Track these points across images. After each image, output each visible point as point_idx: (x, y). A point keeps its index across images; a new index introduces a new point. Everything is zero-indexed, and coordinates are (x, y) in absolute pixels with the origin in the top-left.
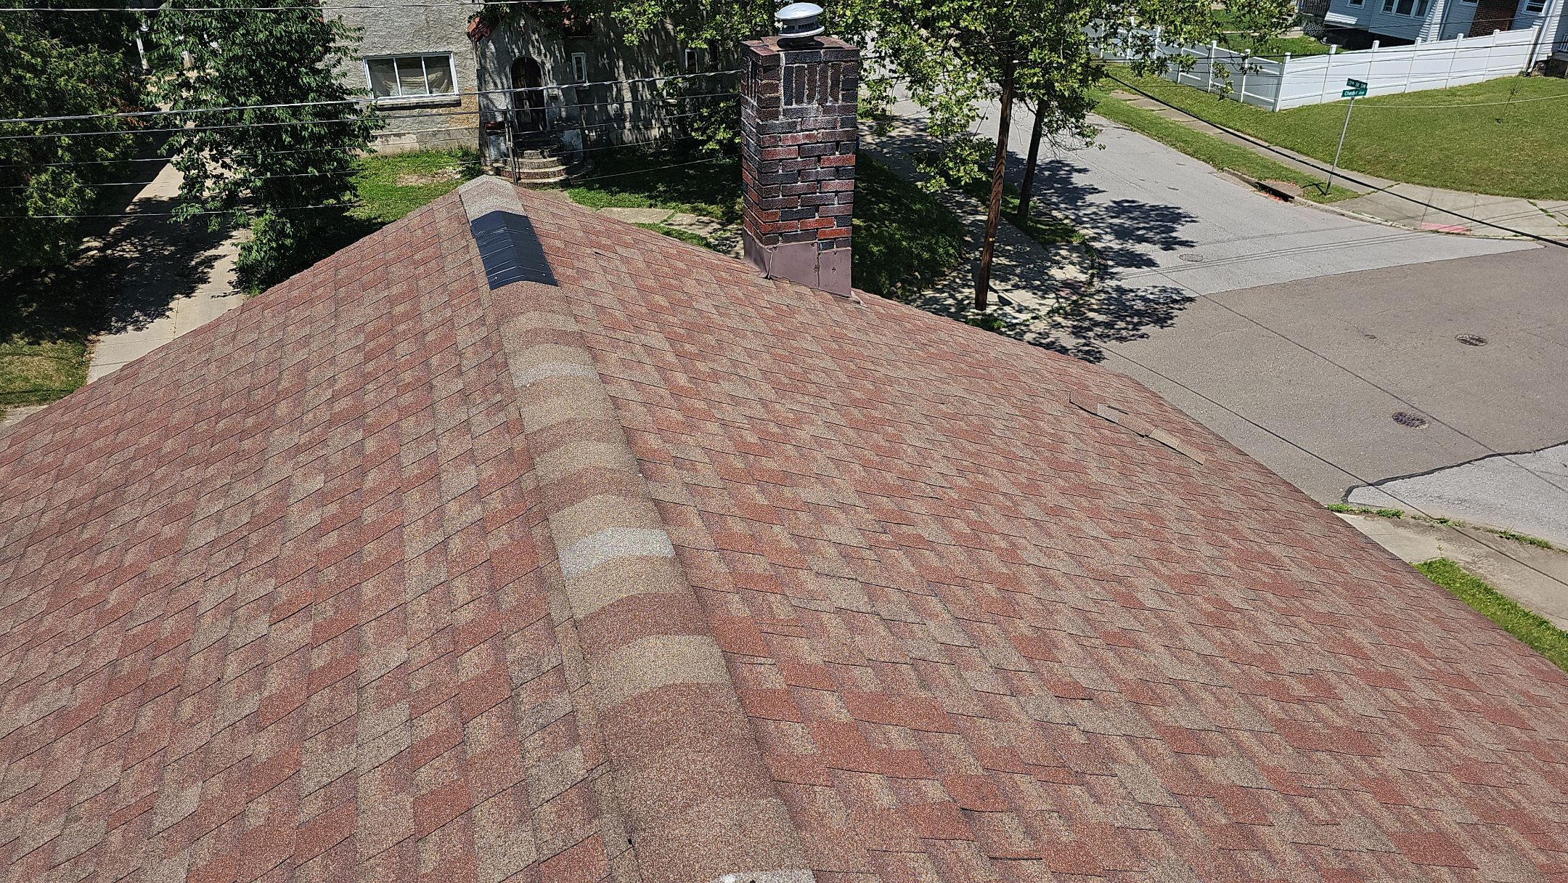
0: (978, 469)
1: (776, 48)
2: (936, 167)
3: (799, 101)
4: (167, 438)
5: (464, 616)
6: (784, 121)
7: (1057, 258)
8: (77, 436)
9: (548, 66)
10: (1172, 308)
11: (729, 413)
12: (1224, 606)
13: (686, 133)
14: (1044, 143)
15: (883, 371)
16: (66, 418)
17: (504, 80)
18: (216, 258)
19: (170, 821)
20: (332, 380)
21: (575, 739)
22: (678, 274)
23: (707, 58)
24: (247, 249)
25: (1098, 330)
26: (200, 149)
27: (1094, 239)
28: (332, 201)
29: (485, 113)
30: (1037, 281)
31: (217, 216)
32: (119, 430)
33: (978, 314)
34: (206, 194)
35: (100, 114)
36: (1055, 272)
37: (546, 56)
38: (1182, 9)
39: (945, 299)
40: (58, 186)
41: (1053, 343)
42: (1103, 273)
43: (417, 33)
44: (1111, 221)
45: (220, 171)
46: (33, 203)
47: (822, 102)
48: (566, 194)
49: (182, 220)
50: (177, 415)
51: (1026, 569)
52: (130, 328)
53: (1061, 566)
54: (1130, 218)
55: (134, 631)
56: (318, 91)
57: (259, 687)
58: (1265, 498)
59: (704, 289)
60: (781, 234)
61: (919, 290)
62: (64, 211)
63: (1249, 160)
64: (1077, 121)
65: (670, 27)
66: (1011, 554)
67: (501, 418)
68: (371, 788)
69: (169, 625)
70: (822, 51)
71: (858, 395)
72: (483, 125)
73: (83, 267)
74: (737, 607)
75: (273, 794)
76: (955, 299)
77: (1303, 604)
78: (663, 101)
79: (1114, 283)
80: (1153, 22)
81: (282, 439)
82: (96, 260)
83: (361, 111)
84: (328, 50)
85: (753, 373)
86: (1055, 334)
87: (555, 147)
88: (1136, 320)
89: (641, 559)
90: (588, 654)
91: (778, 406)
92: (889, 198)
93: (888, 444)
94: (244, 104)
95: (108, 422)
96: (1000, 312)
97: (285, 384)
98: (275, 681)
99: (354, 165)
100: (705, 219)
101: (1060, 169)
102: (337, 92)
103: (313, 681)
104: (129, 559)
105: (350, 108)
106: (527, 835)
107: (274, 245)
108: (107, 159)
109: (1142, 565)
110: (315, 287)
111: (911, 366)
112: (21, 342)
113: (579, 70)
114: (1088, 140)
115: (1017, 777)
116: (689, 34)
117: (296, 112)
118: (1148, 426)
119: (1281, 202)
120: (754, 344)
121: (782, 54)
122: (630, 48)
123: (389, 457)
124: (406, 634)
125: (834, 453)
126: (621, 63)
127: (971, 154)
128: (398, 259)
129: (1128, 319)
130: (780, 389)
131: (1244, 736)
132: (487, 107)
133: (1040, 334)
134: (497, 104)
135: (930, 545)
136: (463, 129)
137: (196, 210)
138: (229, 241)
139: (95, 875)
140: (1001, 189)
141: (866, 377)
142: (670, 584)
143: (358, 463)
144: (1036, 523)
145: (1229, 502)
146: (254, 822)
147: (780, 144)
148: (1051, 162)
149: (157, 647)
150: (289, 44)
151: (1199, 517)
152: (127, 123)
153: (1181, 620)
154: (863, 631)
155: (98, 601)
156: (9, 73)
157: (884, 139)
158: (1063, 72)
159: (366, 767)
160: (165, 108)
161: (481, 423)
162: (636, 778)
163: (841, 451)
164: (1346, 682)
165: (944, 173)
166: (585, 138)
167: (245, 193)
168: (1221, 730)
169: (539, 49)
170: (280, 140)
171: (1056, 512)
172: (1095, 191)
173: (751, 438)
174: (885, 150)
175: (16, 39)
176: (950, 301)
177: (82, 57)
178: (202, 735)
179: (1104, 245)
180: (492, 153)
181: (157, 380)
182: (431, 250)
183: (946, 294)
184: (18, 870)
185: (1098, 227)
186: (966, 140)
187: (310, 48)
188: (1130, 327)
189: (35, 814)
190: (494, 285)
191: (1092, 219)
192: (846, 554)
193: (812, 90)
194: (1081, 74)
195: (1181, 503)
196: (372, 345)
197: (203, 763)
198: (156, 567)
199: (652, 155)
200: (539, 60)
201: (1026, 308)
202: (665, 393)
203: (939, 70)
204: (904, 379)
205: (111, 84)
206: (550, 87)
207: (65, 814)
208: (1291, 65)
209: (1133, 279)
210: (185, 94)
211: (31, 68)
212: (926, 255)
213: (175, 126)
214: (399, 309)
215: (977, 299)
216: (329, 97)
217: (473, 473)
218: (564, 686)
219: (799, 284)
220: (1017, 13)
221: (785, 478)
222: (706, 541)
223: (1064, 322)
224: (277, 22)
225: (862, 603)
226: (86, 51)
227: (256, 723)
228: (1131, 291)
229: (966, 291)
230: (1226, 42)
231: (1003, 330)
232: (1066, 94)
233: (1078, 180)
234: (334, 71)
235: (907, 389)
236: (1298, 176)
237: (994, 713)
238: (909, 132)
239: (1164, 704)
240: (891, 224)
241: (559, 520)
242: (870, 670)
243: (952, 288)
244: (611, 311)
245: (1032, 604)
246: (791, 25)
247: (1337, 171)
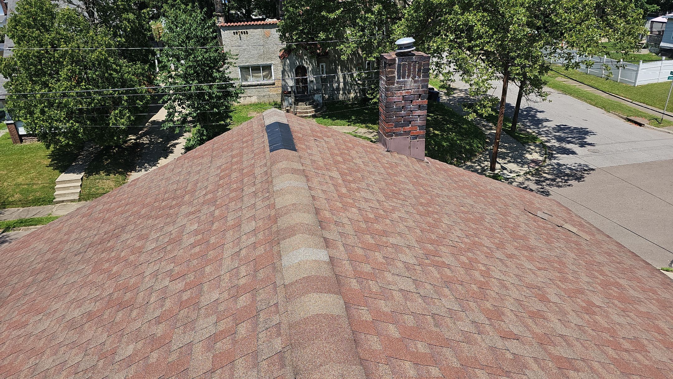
0: (476, 235)
1: (394, 56)
2: (472, 109)
3: (404, 78)
4: (144, 208)
5: (242, 282)
6: (397, 86)
7: (529, 150)
8: (111, 207)
9: (310, 69)
10: (584, 173)
11: (364, 205)
12: (591, 304)
13: (365, 95)
14: (523, 100)
15: (436, 191)
16: (109, 200)
17: (292, 75)
18: (177, 144)
19: (121, 358)
20: (206, 187)
21: (279, 335)
22: (348, 148)
23: (375, 65)
24: (189, 140)
25: (548, 182)
26: (174, 101)
27: (547, 142)
28: (222, 122)
29: (284, 87)
30: (519, 159)
31: (179, 127)
32: (127, 205)
33: (491, 173)
34: (175, 119)
35: (139, 87)
36: (528, 156)
37: (309, 65)
38: (587, 41)
39: (476, 166)
40: (122, 115)
41: (527, 187)
42: (551, 156)
43: (260, 56)
44: (555, 134)
45: (181, 110)
46: (112, 121)
47: (413, 78)
48: (314, 120)
49: (165, 128)
50: (148, 199)
51: (493, 280)
52: (143, 170)
53: (510, 280)
54: (564, 133)
55: (120, 282)
56: (220, 79)
57: (162, 306)
58: (619, 257)
59: (359, 155)
60: (394, 133)
61: (464, 162)
62: (123, 124)
63: (622, 108)
64: (539, 90)
65: (360, 52)
66: (487, 273)
67: (268, 202)
68: (198, 348)
69: (133, 281)
70: (414, 57)
71: (423, 201)
72: (283, 92)
73: (128, 146)
74: (354, 284)
75: (161, 349)
76: (481, 166)
77: (634, 307)
78: (356, 83)
79: (556, 161)
80: (573, 46)
81: (185, 209)
82: (133, 144)
83: (236, 87)
84: (224, 63)
85: (376, 190)
86: (527, 183)
87: (311, 101)
88: (566, 178)
89: (315, 261)
90: (288, 299)
91: (385, 203)
92: (452, 123)
93: (434, 222)
94: (192, 84)
95: (123, 202)
96: (501, 173)
97: (188, 188)
98: (168, 304)
99: (232, 108)
100: (371, 131)
101: (531, 111)
102: (226, 79)
103: (182, 305)
104: (123, 254)
105: (232, 85)
106: (255, 374)
107: (199, 139)
108: (140, 105)
109: (551, 283)
110: (205, 151)
111: (450, 190)
112: (103, 174)
113: (323, 70)
114: (544, 98)
115: (476, 370)
116: (367, 55)
117: (211, 87)
118: (562, 222)
119: (638, 127)
120: (378, 178)
121: (397, 59)
122: (343, 61)
123: (224, 217)
124: (219, 287)
125: (408, 224)
126: (340, 67)
127: (488, 103)
128: (237, 140)
129: (562, 177)
130: (387, 197)
131: (596, 365)
132: (285, 85)
133: (520, 183)
134: (289, 84)
135: (448, 267)
136: (275, 94)
137: (171, 125)
138: (183, 137)
139: (91, 377)
140: (502, 119)
141: (428, 193)
142: (326, 272)
143: (211, 219)
144: (501, 260)
145: (600, 258)
146: (152, 360)
147: (395, 95)
148: (527, 108)
149: (127, 289)
150: (210, 61)
151: (584, 264)
152: (148, 91)
153: (569, 309)
154: (412, 301)
155: (108, 270)
156: (107, 72)
157: (451, 98)
158: (531, 68)
159: (197, 341)
160: (163, 85)
161: (260, 205)
162: (301, 352)
163: (411, 223)
164: (653, 344)
165: (475, 111)
166: (323, 98)
167: (189, 119)
168: (583, 360)
169: (307, 62)
170: (204, 98)
171: (510, 256)
172: (547, 120)
173: (372, 216)
174: (451, 103)
175: (111, 60)
176: (479, 167)
177: (134, 66)
178: (138, 324)
179: (551, 144)
180: (285, 104)
181: (143, 186)
182: (250, 137)
183: (477, 164)
184: (64, 373)
185: (549, 137)
186: (486, 97)
187: (218, 62)
188: (563, 181)
189: (74, 351)
190: (271, 151)
191: (546, 133)
192: (407, 266)
193: (409, 73)
194: (539, 69)
195: (575, 257)
196: (222, 174)
197: (137, 336)
198: (132, 258)
199: (350, 104)
200: (306, 67)
201: (514, 171)
202: (335, 195)
203: (475, 68)
204: (446, 195)
205: (144, 77)
206: (311, 77)
207: (84, 353)
208: (642, 65)
209: (564, 160)
210: (170, 80)
211: (115, 70)
212: (468, 147)
213: (166, 92)
214: (235, 160)
215: (491, 167)
216: (224, 81)
217: (254, 224)
218: (277, 312)
219: (402, 154)
220: (510, 44)
221: (385, 233)
222: (344, 256)
223: (531, 178)
224: (206, 52)
225: (412, 288)
226: (136, 64)
227: (158, 321)
228: (564, 165)
229: (486, 163)
230: (609, 55)
231: (503, 180)
232: (532, 78)
233: (540, 116)
234: (227, 71)
235: (446, 199)
236: (647, 115)
237: (468, 340)
238: (462, 95)
239: (555, 345)
240: (452, 133)
241: (285, 244)
242: (412, 317)
243: (479, 162)
244: (318, 162)
245: (494, 294)
246: (401, 47)
247: (666, 113)
